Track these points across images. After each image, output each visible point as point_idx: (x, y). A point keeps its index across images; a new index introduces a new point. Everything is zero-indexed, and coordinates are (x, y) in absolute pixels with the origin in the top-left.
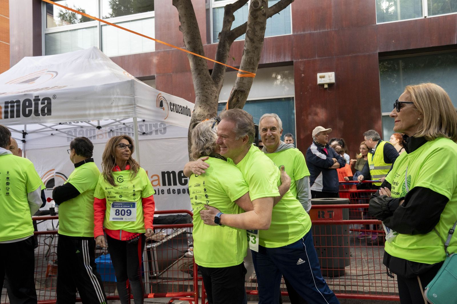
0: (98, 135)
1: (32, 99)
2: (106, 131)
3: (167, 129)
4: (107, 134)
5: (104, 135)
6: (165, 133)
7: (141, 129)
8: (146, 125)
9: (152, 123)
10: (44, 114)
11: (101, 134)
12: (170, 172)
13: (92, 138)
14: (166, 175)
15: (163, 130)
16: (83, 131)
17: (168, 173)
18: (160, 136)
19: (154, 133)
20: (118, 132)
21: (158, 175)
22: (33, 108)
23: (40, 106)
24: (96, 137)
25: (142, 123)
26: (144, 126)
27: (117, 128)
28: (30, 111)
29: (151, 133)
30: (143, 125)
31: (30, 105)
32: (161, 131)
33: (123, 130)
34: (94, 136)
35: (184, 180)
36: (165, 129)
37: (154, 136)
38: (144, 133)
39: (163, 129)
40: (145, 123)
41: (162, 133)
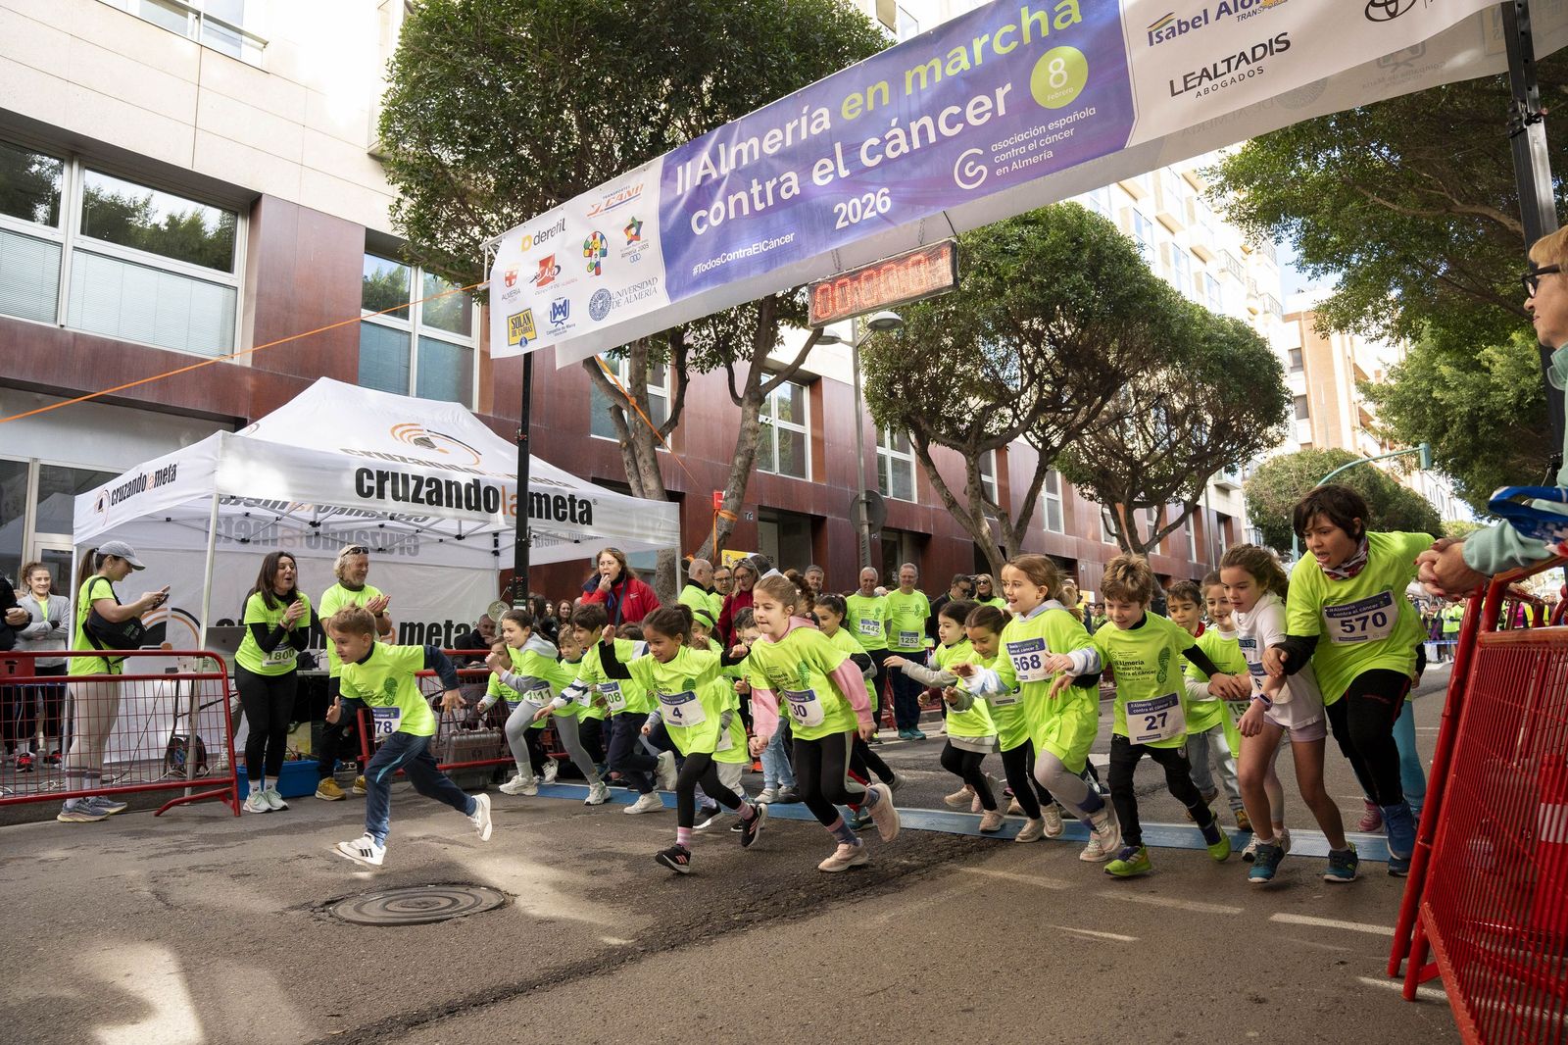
1: (567, 497)
3: (421, 549)
4: (304, 540)
5: (298, 540)
6: (416, 554)
7: (375, 541)
8: (384, 535)
9: (395, 533)
10: (583, 522)
12: (416, 624)
13: (270, 542)
14: (408, 628)
15: (412, 548)
16: (248, 525)
17: (412, 626)
18: (407, 558)
19: (397, 552)
22: (568, 510)
23: (578, 511)
24: (279, 543)
25: (379, 530)
26: (380, 535)
28: (565, 514)
29: (392, 551)
30: (378, 534)
31: (564, 506)
32: (409, 549)
34: (274, 541)
36: (416, 547)
37: (396, 557)
38: (380, 550)
39: (413, 546)
40: (383, 530)
41: (411, 554)
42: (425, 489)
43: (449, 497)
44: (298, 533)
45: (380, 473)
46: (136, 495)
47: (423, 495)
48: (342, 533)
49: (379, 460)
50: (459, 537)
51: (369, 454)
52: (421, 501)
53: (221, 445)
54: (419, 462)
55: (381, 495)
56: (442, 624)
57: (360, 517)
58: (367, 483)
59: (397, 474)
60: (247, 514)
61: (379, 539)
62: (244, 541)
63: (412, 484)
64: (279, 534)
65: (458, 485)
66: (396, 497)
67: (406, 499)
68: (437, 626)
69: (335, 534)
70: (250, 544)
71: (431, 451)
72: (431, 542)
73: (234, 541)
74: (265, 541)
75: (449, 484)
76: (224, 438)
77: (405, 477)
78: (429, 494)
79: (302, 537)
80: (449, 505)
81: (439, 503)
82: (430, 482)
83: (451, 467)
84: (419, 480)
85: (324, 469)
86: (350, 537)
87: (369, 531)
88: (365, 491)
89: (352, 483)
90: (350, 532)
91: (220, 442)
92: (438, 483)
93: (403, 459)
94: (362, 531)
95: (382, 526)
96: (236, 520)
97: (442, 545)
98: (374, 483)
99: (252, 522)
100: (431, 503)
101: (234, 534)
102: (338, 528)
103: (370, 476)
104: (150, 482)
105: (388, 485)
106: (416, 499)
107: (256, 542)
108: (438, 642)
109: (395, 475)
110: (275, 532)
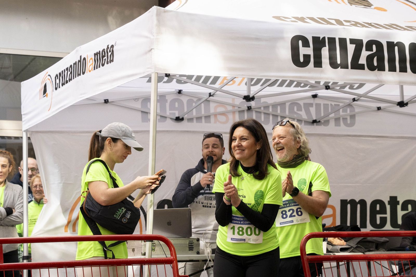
0: (215, 115)
2: (234, 106)
3: (357, 118)
6: (352, 124)
7: (308, 112)
8: (318, 106)
9: (329, 103)
11: (223, 114)
12: (357, 201)
13: (203, 120)
14: (349, 206)
15: (349, 118)
16: (181, 103)
17: (353, 202)
18: (343, 129)
19: (332, 123)
20: (260, 112)
21: (334, 206)
24: (212, 119)
25: (312, 101)
26: (314, 106)
27: (258, 106)
29: (327, 123)
30: (311, 105)
32: (345, 119)
33: (271, 110)
34: (208, 117)
35: (381, 218)
36: (353, 117)
37: (331, 128)
38: (314, 122)
39: (349, 116)
40: (317, 101)
41: (347, 125)
42: (365, 54)
43: (392, 60)
44: (230, 108)
45: (315, 39)
46: (78, 79)
47: (363, 60)
48: (275, 106)
49: (314, 25)
50: (402, 104)
51: (302, 19)
52: (361, 67)
53: (155, 22)
54: (356, 24)
55: (318, 64)
56: (386, 200)
57: (292, 89)
58: (303, 51)
59: (334, 39)
60: (180, 92)
61: (313, 110)
62: (178, 119)
63: (351, 48)
64: (212, 111)
65: (401, 46)
66: (334, 65)
67: (345, 66)
68: (381, 202)
69: (267, 107)
70: (185, 122)
71: (368, 10)
72: (368, 110)
73: (169, 121)
74: (199, 119)
75: (391, 45)
76: (158, 14)
77: (343, 42)
78: (370, 59)
79: (234, 112)
80: (392, 69)
81: (381, 68)
82: (370, 44)
83: (392, 26)
84: (358, 43)
85: (257, 39)
86: (283, 110)
87: (301, 103)
88: (302, 60)
89: (286, 53)
90: (282, 104)
91: (155, 18)
92: (379, 45)
93: (339, 22)
94: (294, 103)
95: (315, 96)
96: (169, 98)
97: (380, 113)
98: (310, 51)
99: (184, 99)
100: (372, 68)
101: (168, 113)
102: (270, 101)
103: (306, 44)
104: (90, 64)
105: (325, 52)
106: (356, 66)
107: (190, 120)
108: (384, 221)
109: (332, 41)
110: (207, 108)
